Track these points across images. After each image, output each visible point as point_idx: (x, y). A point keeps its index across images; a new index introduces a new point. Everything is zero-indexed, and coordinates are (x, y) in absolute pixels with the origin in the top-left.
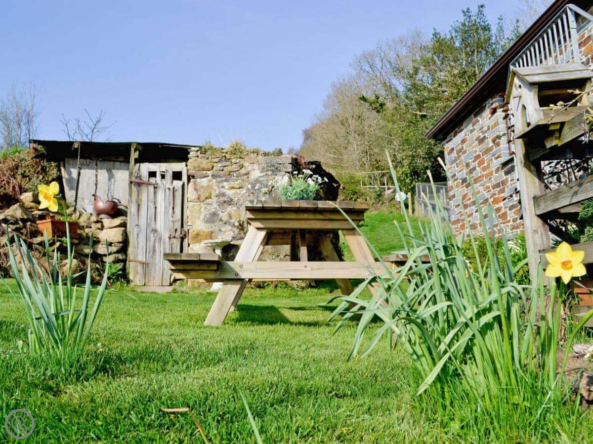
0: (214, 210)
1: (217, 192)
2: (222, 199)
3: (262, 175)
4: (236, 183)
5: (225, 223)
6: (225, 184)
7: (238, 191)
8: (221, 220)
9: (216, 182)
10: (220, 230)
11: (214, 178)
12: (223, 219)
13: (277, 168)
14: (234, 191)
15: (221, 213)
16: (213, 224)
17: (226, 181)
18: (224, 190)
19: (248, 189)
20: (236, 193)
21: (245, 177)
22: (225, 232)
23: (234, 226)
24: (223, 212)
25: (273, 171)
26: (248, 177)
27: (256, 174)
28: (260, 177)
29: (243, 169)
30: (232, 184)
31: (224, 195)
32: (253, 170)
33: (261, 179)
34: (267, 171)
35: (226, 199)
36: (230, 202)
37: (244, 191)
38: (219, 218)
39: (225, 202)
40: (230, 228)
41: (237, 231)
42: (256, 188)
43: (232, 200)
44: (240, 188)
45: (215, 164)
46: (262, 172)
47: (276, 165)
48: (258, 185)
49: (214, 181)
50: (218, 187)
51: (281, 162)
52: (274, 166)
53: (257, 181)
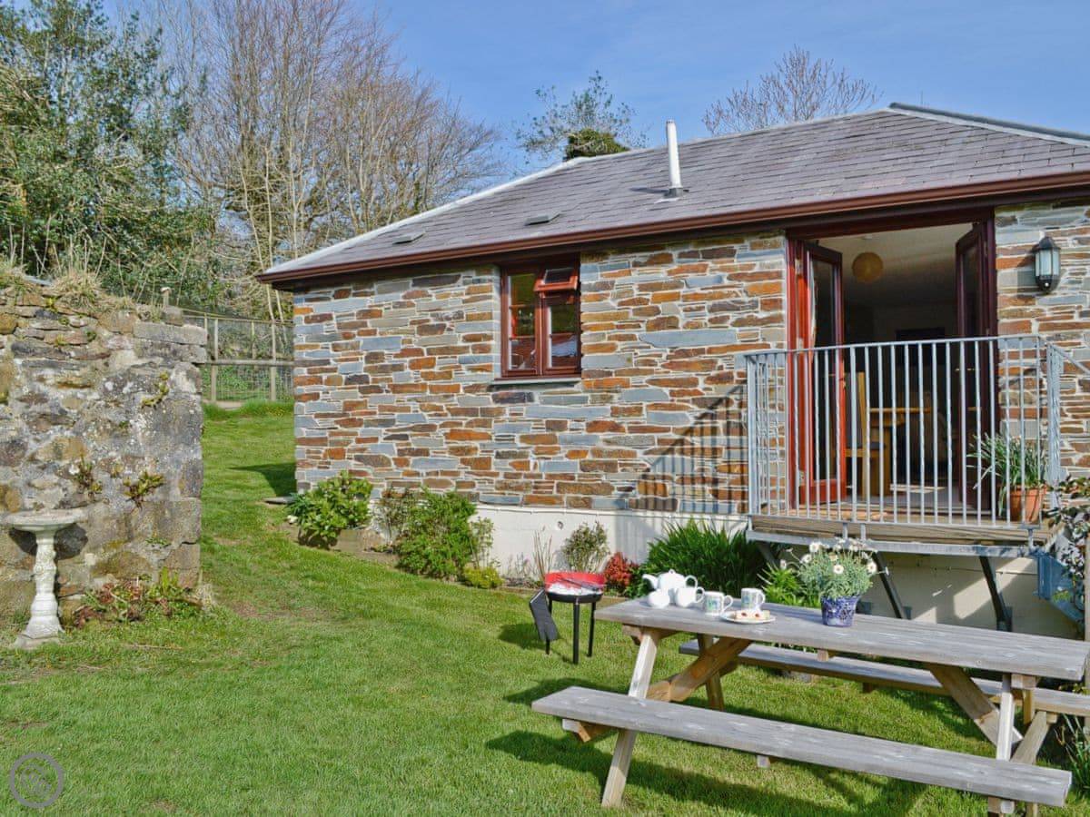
0: (14, 434)
1: (26, 390)
2: (37, 408)
3: (140, 362)
4: (77, 373)
5: (44, 468)
6: (49, 373)
7: (80, 393)
8: (33, 459)
9: (24, 365)
10: (30, 485)
11: (16, 355)
12: (40, 457)
13: (175, 353)
14: (70, 391)
15: (32, 443)
16: (10, 469)
17: (52, 365)
18: (42, 387)
19: (106, 391)
20: (74, 396)
21: (100, 362)
22: (42, 489)
23: (67, 475)
24: (37, 440)
25: (165, 356)
26: (106, 364)
27: (127, 358)
28: (134, 366)
29: (94, 343)
30: (66, 374)
31: (41, 399)
32: (121, 349)
33: (138, 372)
34: (153, 355)
35: (48, 411)
36: (58, 418)
37: (95, 396)
38: (28, 454)
39: (43, 415)
40: (55, 479)
41: (72, 487)
42: (126, 390)
43: (63, 413)
44: (84, 386)
45: (22, 321)
46: (140, 357)
47: (174, 346)
48: (130, 384)
49: (18, 361)
50: (28, 376)
51: (185, 341)
52: (168, 346)
53: (128, 375)
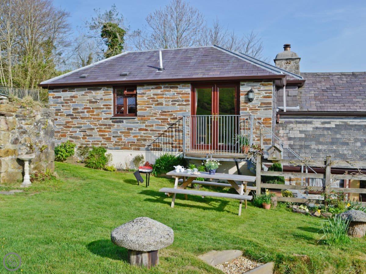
0: (16, 137)
1: (19, 126)
2: (21, 130)
3: (41, 118)
4: (29, 121)
5: (23, 145)
6: (23, 121)
7: (29, 126)
8: (20, 143)
9: (18, 120)
10: (20, 149)
11: (16, 118)
12: (22, 142)
13: (49, 115)
14: (28, 125)
15: (20, 138)
16: (16, 145)
17: (24, 120)
18: (22, 125)
19: (35, 126)
20: (28, 127)
21: (33, 118)
22: (22, 150)
23: (27, 146)
24: (21, 138)
25: (46, 116)
26: (35, 119)
27: (39, 117)
28: (41, 119)
29: (32, 114)
30: (27, 122)
31: (21, 128)
32: (38, 115)
33: (41, 120)
34: (44, 116)
35: (23, 131)
36: (25, 132)
37: (33, 126)
38: (19, 141)
39: (22, 132)
40: (25, 147)
41: (29, 149)
42: (39, 125)
43: (26, 131)
44: (30, 124)
45: (17, 109)
46: (41, 117)
47: (48, 113)
48: (40, 123)
49: (17, 119)
50: (19, 123)
51: (51, 112)
52: (47, 114)
53: (39, 121)
